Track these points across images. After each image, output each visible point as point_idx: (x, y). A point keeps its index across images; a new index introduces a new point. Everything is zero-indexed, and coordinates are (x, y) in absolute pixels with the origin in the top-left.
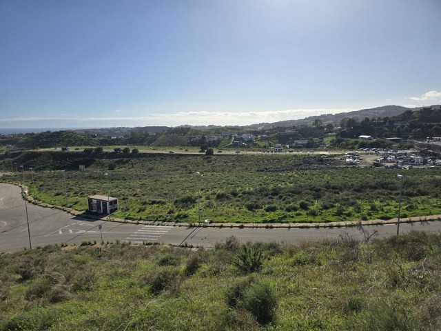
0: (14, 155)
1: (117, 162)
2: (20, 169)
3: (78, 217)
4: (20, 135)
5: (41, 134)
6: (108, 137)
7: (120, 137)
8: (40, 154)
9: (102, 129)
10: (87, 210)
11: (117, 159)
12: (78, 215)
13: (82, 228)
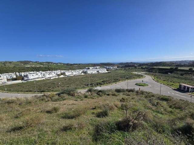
0: (147, 68)
1: (185, 73)
2: (149, 72)
3: (174, 90)
4: (149, 63)
5: (155, 63)
6: (180, 64)
7: (186, 64)
8: (155, 68)
9: (177, 61)
10: (178, 88)
11: (185, 72)
12: (175, 89)
13: (178, 94)
